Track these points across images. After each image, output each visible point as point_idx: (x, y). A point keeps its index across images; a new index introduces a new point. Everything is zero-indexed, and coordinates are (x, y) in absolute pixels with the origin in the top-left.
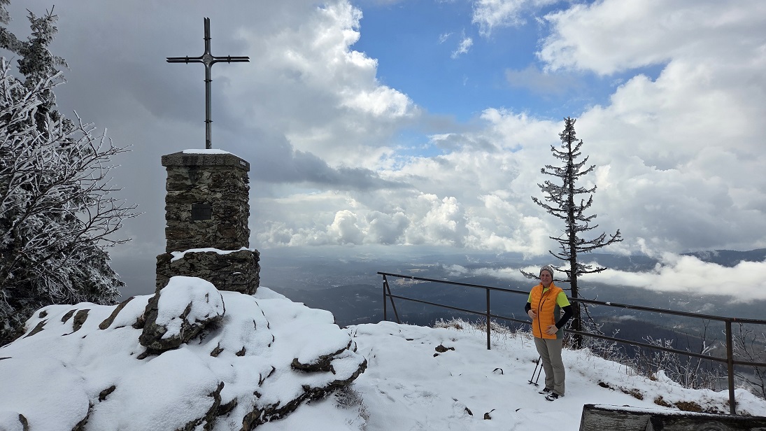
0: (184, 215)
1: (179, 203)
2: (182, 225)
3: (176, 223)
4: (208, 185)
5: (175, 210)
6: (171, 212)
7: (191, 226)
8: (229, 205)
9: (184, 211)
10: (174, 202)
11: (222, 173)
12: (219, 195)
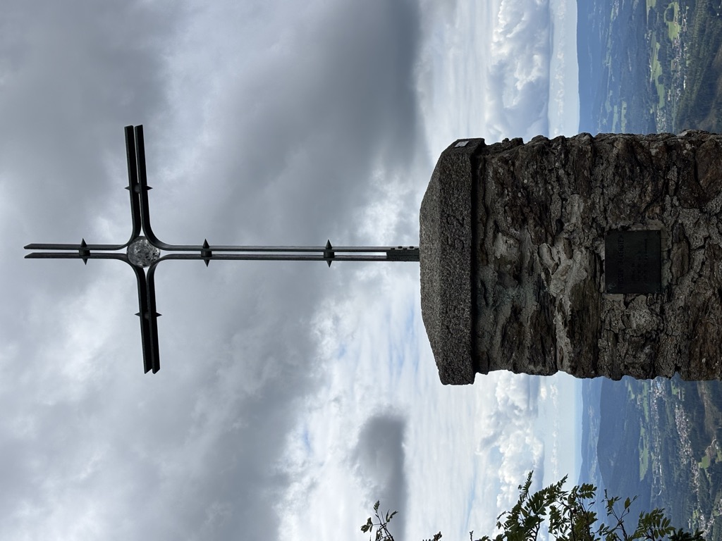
0: (641, 317)
1: (597, 335)
2: (676, 327)
3: (669, 347)
4: (539, 240)
5: (623, 348)
6: (629, 360)
7: (681, 299)
8: (611, 170)
9: (626, 318)
10: (596, 351)
11: (501, 195)
12: (577, 206)
